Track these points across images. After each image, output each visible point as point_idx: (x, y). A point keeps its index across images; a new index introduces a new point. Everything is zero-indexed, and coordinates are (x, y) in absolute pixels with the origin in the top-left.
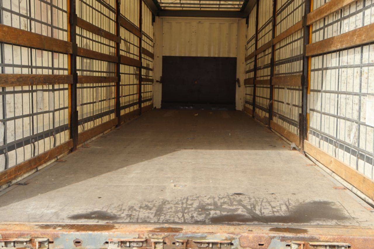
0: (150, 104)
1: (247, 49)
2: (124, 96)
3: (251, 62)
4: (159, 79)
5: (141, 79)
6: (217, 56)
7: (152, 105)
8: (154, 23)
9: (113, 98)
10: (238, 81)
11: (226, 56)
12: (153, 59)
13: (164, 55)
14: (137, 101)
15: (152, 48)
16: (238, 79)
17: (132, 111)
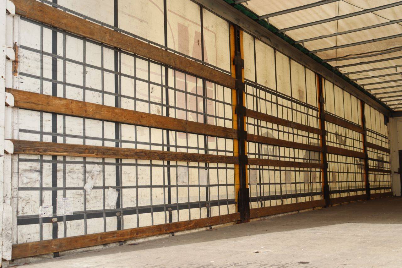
0: (389, 192)
4: (397, 170)
5: (367, 169)
7: (392, 193)
8: (388, 123)
9: (318, 182)
12: (389, 153)
13: (400, 149)
14: (363, 188)
17: (354, 196)
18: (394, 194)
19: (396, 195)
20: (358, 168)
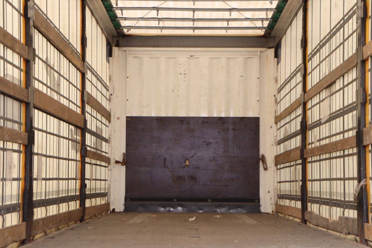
0: (103, 202)
1: (278, 100)
2: (46, 179)
3: (291, 121)
4: (120, 159)
5: (84, 152)
6: (223, 115)
7: (108, 205)
8: (110, 58)
9: (14, 179)
10: (263, 159)
11: (240, 114)
12: (110, 122)
13: (129, 115)
14: (77, 194)
15: (107, 101)
16: (263, 156)
17: (65, 213)
18: (111, 208)
19: (114, 210)
20: (72, 149)
